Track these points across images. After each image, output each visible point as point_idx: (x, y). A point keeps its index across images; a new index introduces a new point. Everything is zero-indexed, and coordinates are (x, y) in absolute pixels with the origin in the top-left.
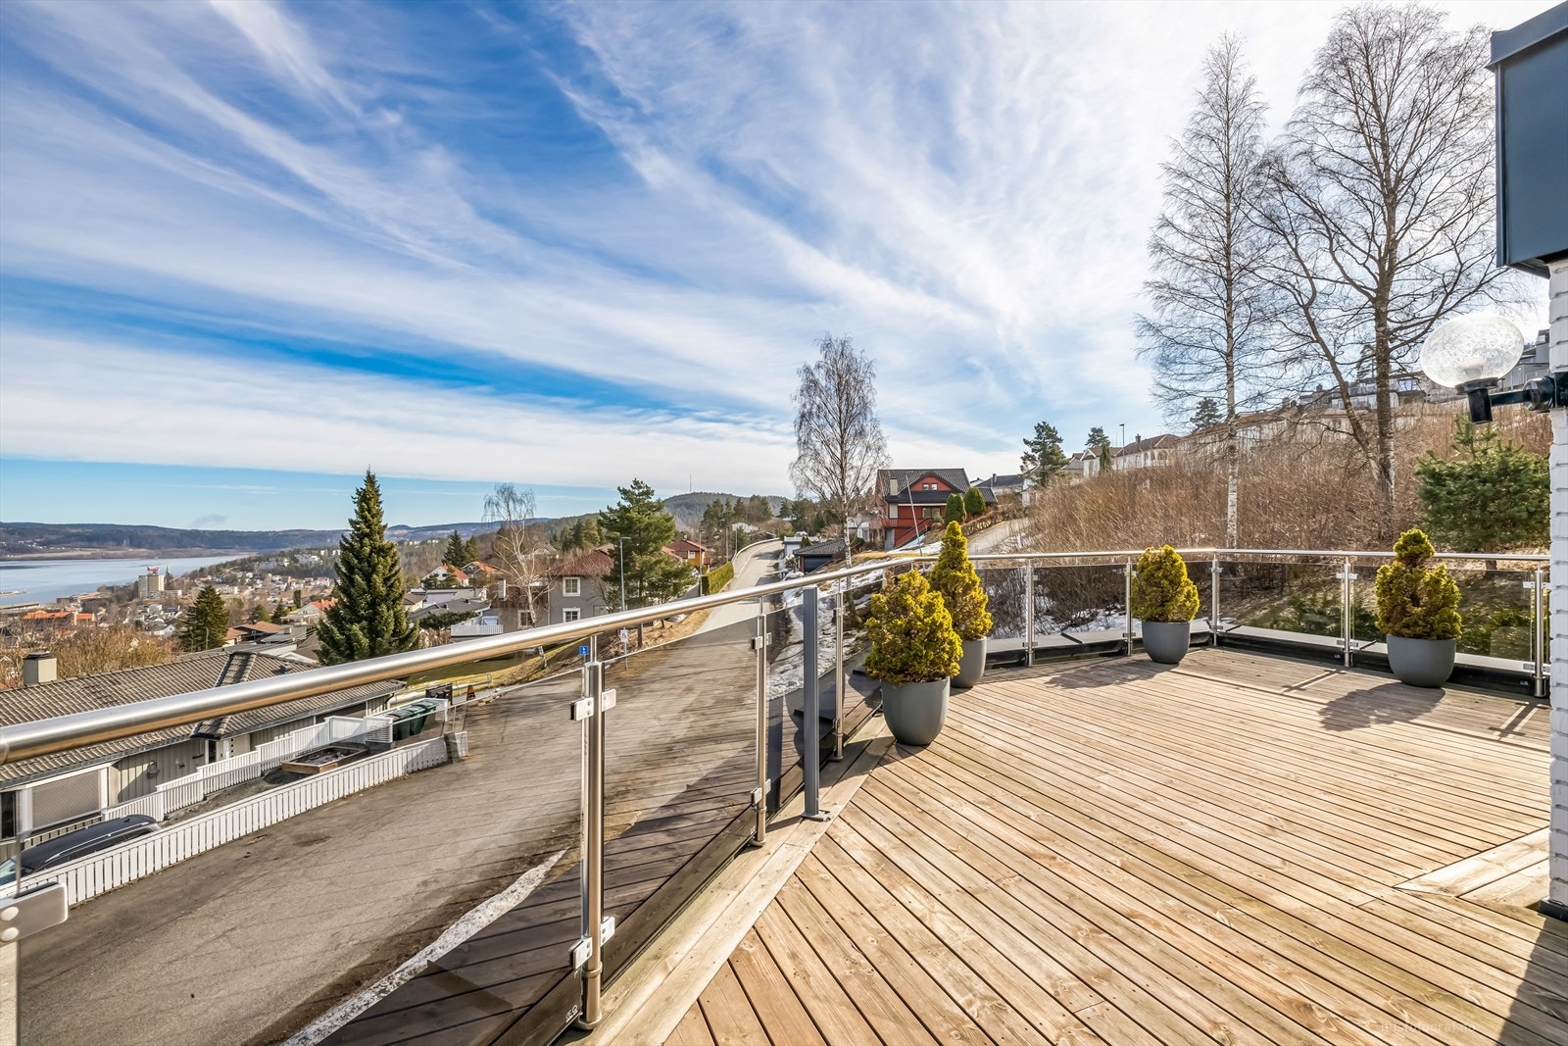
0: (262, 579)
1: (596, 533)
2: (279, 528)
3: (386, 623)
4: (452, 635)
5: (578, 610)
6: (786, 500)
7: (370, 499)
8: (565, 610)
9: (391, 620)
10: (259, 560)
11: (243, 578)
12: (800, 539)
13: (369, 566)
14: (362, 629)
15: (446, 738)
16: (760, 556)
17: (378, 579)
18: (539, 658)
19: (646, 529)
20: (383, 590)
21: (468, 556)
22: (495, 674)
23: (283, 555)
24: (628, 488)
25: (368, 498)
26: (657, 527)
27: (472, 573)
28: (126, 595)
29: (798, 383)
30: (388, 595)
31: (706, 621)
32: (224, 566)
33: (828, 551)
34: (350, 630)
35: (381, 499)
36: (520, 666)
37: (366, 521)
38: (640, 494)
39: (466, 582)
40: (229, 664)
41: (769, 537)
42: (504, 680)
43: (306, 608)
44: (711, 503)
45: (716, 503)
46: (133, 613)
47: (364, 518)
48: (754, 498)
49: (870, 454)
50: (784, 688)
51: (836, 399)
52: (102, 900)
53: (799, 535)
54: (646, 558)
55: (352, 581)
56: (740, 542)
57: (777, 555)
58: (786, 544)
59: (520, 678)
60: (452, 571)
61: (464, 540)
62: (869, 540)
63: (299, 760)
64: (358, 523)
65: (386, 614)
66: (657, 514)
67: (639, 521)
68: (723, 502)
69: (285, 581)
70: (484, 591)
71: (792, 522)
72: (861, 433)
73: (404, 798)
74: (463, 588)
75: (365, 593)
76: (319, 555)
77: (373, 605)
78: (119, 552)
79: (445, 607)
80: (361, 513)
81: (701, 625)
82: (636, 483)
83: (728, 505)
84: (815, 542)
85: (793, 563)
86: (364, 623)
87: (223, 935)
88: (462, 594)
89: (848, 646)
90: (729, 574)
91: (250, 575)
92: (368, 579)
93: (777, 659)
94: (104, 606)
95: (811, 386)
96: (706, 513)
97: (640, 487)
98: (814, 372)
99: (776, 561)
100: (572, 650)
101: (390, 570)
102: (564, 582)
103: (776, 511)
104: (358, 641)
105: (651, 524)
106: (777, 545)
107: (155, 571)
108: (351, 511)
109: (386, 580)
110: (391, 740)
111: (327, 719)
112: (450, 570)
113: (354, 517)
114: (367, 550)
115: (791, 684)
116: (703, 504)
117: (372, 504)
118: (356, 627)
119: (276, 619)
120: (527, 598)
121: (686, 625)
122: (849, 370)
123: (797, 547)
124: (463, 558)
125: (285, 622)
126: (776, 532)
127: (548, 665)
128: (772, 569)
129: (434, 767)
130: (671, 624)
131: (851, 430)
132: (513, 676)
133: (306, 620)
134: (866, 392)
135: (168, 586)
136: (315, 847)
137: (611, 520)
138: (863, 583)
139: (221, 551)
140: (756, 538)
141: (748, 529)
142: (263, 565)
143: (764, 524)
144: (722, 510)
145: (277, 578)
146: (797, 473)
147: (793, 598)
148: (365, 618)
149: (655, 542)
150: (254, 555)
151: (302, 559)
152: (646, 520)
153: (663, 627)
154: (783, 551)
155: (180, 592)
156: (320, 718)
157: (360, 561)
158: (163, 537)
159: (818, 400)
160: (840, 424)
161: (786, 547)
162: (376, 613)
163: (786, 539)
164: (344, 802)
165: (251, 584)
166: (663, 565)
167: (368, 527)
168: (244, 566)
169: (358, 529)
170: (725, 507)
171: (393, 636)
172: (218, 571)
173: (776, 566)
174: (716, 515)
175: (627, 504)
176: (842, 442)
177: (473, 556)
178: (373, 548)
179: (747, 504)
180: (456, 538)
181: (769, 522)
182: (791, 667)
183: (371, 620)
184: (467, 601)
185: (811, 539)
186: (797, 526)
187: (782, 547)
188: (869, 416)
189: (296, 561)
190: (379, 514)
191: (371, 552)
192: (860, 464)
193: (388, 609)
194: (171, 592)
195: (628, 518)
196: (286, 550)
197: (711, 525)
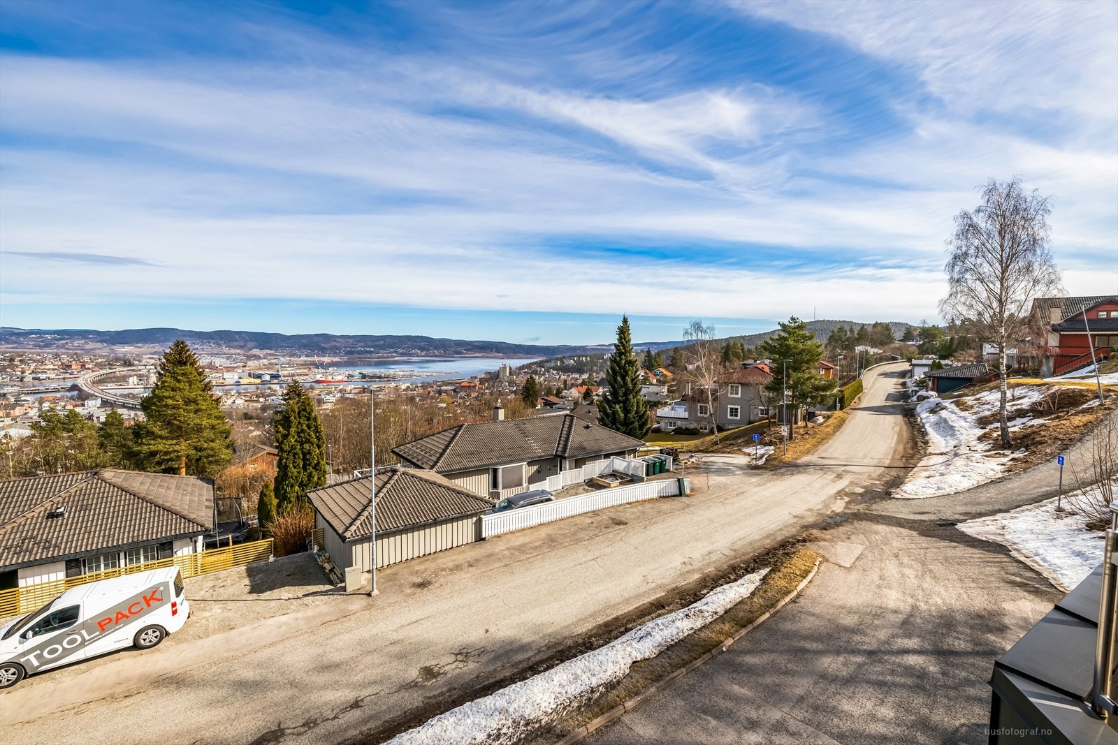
0: (548, 372)
1: (741, 351)
2: (555, 344)
3: (632, 406)
4: (658, 415)
5: (739, 407)
6: (910, 326)
7: (625, 332)
8: (729, 406)
9: (635, 404)
10: (547, 361)
11: (541, 371)
12: (930, 362)
13: (624, 371)
14: (620, 408)
15: (679, 480)
16: (886, 375)
17: (628, 379)
18: (712, 437)
19: (800, 353)
20: (630, 385)
21: (656, 364)
22: (685, 443)
23: (557, 359)
24: (787, 323)
25: (623, 332)
26: (809, 352)
27: (658, 375)
28: (494, 377)
29: (954, 227)
30: (633, 389)
31: (844, 426)
32: (532, 364)
33: (966, 374)
34: (614, 408)
35: (630, 332)
36: (702, 440)
37: (623, 345)
38: (795, 328)
39: (655, 381)
40: (565, 421)
41: (894, 359)
42: (691, 448)
43: (572, 390)
44: (836, 330)
45: (841, 330)
46: (497, 386)
47: (621, 343)
48: (876, 325)
49: (1037, 288)
50: (932, 491)
51: (997, 238)
52: (541, 527)
53: (928, 359)
54: (800, 375)
55: (615, 380)
56: (866, 362)
57: (903, 374)
58: (914, 365)
59: (702, 449)
60: (647, 374)
61: (653, 353)
62: (1016, 366)
63: (600, 477)
64: (619, 346)
65: (632, 401)
66: (809, 342)
67: (795, 347)
68: (847, 328)
69: (558, 374)
70: (666, 388)
71: (920, 347)
72: (1028, 268)
73: (659, 512)
74: (653, 385)
75: (622, 387)
76: (574, 360)
77: (626, 394)
78: (492, 355)
79: (645, 396)
80: (620, 340)
81: (840, 428)
82: (793, 319)
83: (851, 330)
84: (946, 365)
85: (924, 382)
86: (621, 405)
87: (594, 559)
88: (653, 389)
89: (1002, 465)
90: (859, 389)
91: (543, 369)
92: (623, 378)
93: (919, 465)
94: (487, 381)
95: (969, 229)
96: (830, 337)
97: (795, 322)
98: (973, 216)
99: (902, 380)
100: (736, 435)
101: (635, 375)
102: (730, 387)
103: (898, 335)
104: (618, 415)
105: (804, 350)
106: (905, 366)
107: (505, 365)
108: (614, 339)
109: (633, 380)
110: (644, 476)
111: (612, 457)
112: (646, 373)
113: (617, 342)
114: (623, 362)
115: (939, 488)
116: (825, 330)
117: (626, 334)
118: (617, 406)
119: (557, 395)
120: (708, 396)
121: (826, 427)
122: (1016, 210)
123: (926, 369)
124: (653, 366)
125: (562, 398)
126: (902, 355)
127: (720, 442)
128: (900, 387)
129: (672, 496)
130: (813, 424)
131: (1014, 267)
132: (697, 447)
133: (571, 397)
134: (1036, 229)
135: (510, 374)
136: (622, 527)
137: (772, 346)
138: (1015, 408)
139: (531, 356)
140: (880, 359)
141: (872, 351)
142: (549, 365)
143: (886, 347)
144: (846, 335)
145: (555, 372)
146: (947, 308)
147: (928, 414)
148: (622, 402)
149: (806, 363)
150: (544, 358)
151: (566, 362)
152: (801, 346)
153: (806, 426)
154: (910, 371)
155: (515, 377)
156: (607, 456)
157: (620, 368)
158: (508, 348)
159: (976, 242)
160: (1001, 261)
161: (913, 368)
162: (627, 399)
163: (914, 361)
164: (630, 506)
165: (544, 374)
166: (813, 380)
167: (624, 349)
168: (540, 364)
169: (619, 350)
170: (849, 333)
171: (636, 413)
172: (530, 366)
173: (904, 385)
174: (840, 339)
175: (786, 335)
176: (1002, 279)
177: (659, 365)
178: (626, 361)
179: (870, 329)
180: (649, 352)
181: (892, 345)
182: (938, 475)
183: (624, 402)
184: (657, 394)
185: (943, 362)
186: (923, 351)
187: (910, 368)
188: (1038, 252)
189: (563, 363)
190: (629, 340)
191: (625, 363)
192: (1023, 297)
193: (634, 398)
194: (511, 377)
195: (786, 345)
196: (559, 356)
197: (835, 348)
